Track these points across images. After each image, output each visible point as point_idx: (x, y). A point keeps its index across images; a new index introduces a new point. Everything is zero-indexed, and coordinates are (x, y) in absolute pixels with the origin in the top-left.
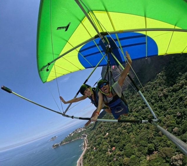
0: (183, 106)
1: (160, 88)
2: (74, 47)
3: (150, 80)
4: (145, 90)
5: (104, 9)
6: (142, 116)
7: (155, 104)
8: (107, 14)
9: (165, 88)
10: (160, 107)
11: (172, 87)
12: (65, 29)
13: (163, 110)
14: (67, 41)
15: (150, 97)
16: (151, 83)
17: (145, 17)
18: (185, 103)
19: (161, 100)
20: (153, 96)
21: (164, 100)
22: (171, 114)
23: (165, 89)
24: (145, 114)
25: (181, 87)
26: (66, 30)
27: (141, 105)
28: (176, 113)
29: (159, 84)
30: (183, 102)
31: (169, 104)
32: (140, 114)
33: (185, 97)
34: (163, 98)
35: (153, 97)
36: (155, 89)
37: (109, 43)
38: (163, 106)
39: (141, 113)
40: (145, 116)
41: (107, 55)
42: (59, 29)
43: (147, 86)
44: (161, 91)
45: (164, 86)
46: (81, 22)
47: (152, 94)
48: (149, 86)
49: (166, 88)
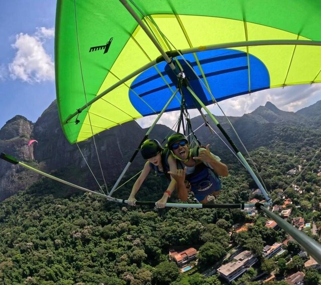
0: (114, 272)
1: (81, 220)
2: (121, 79)
3: (68, 197)
4: (53, 212)
5: (170, 10)
6: (29, 264)
7: (61, 250)
8: (176, 18)
9: (89, 225)
10: (70, 260)
11: (103, 227)
12: (103, 50)
13: (74, 267)
14: (109, 71)
15: (56, 229)
16: (69, 202)
17: (245, 21)
18: (120, 268)
19: (74, 245)
20: (61, 231)
21: (80, 247)
22: (88, 282)
23: (88, 227)
24: (35, 264)
25: (120, 234)
26: (106, 51)
27: (34, 240)
28: (98, 281)
29: (81, 211)
30: (115, 265)
31: (88, 259)
32: (26, 258)
33: (122, 257)
34: (79, 242)
35: (62, 233)
36: (70, 219)
37: (182, 70)
38: (75, 258)
39: (28, 258)
40: (34, 267)
41: (179, 91)
42: (93, 51)
43: (59, 206)
44: (80, 228)
45: (89, 219)
46: (131, 35)
47: (61, 225)
48: (64, 207)
49: (91, 226)
